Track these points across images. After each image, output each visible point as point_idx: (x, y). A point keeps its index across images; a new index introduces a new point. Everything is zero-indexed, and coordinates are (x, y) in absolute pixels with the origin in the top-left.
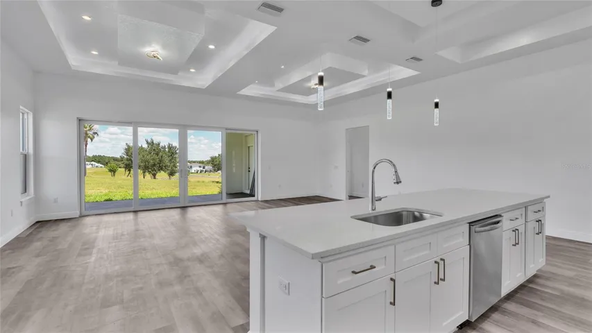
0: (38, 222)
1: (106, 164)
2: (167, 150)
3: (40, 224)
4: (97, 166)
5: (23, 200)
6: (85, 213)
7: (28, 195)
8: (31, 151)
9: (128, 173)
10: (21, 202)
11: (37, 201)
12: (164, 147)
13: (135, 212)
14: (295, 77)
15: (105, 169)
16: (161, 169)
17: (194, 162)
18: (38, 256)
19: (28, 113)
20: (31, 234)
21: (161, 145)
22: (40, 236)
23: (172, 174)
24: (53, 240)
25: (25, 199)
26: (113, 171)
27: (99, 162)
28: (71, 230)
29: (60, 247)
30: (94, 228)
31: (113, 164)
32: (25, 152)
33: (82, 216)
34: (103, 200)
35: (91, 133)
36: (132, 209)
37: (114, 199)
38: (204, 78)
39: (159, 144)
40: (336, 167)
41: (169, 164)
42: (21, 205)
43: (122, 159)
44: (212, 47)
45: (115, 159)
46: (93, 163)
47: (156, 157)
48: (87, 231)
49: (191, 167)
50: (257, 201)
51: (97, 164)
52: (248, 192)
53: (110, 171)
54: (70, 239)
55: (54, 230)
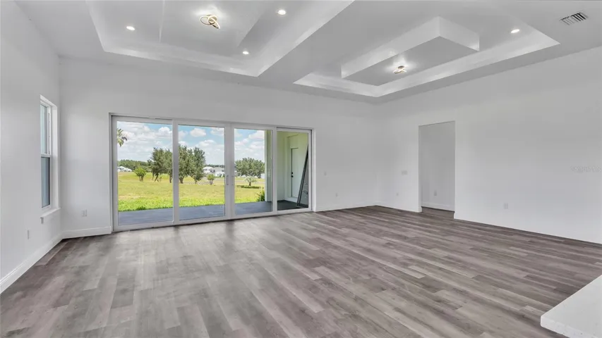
0: (64, 241)
1: (133, 168)
2: (193, 154)
3: (67, 243)
4: (125, 171)
5: (44, 215)
6: (118, 228)
7: (52, 208)
8: (55, 153)
9: (155, 177)
10: (42, 218)
11: (64, 214)
12: (190, 152)
13: (176, 226)
14: (374, 58)
15: (134, 174)
16: (187, 173)
17: (217, 166)
18: (57, 304)
19: (51, 107)
20: (53, 259)
21: (187, 149)
22: (64, 263)
23: (198, 178)
24: (79, 272)
25: (47, 213)
26: (141, 175)
27: (127, 166)
28: (102, 255)
29: (88, 287)
30: (131, 251)
31: (141, 169)
32: (48, 155)
33: (115, 232)
34: (135, 208)
35: (120, 138)
36: (172, 223)
37: (147, 207)
38: (258, 64)
39: (186, 148)
40: (405, 173)
41: (195, 168)
42: (42, 222)
43: (149, 163)
44: (282, 12)
45: (143, 164)
46: (122, 167)
47: (183, 161)
48: (122, 257)
49: (214, 171)
50: (311, 212)
51: (125, 169)
52: (295, 200)
53: (139, 175)
54: (101, 271)
55: (81, 255)
